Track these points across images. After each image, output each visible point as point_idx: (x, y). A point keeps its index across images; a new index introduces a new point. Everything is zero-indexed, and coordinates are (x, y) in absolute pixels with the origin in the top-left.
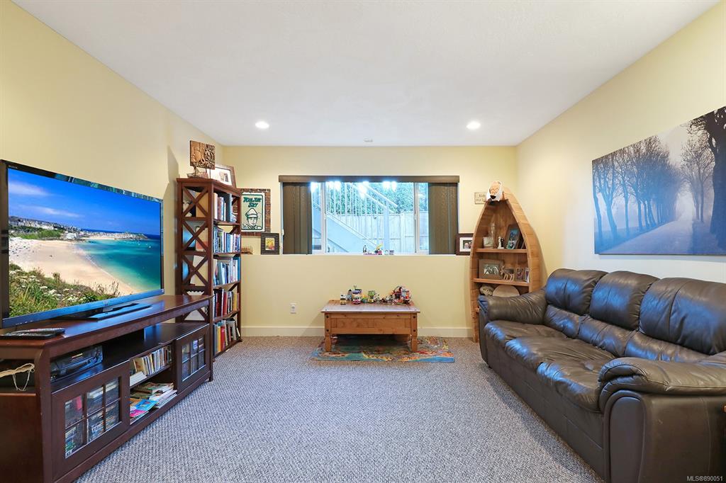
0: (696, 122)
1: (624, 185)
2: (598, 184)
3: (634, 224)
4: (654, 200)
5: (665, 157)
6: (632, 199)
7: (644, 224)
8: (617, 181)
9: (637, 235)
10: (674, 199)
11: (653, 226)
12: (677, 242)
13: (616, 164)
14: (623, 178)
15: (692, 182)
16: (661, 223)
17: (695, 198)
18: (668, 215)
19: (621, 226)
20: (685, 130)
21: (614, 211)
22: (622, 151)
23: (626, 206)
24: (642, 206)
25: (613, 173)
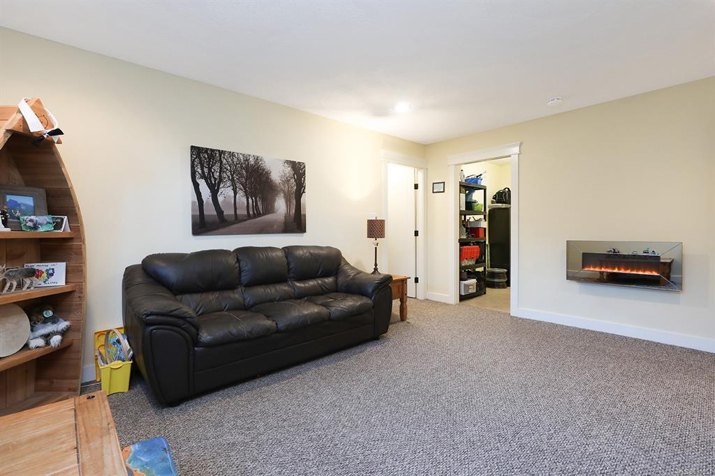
0: (287, 162)
1: (233, 180)
2: (199, 170)
3: (242, 212)
4: (260, 198)
5: (268, 174)
6: (241, 194)
7: (251, 212)
8: (224, 175)
9: (246, 220)
10: (274, 201)
11: (259, 215)
12: (275, 226)
13: (224, 161)
14: (232, 175)
15: (285, 195)
16: (265, 214)
17: (286, 202)
18: (269, 209)
19: (228, 212)
20: (281, 163)
21: (220, 199)
22: (232, 154)
23: (235, 197)
24: (250, 201)
25: (221, 168)
